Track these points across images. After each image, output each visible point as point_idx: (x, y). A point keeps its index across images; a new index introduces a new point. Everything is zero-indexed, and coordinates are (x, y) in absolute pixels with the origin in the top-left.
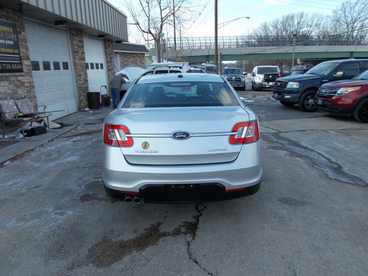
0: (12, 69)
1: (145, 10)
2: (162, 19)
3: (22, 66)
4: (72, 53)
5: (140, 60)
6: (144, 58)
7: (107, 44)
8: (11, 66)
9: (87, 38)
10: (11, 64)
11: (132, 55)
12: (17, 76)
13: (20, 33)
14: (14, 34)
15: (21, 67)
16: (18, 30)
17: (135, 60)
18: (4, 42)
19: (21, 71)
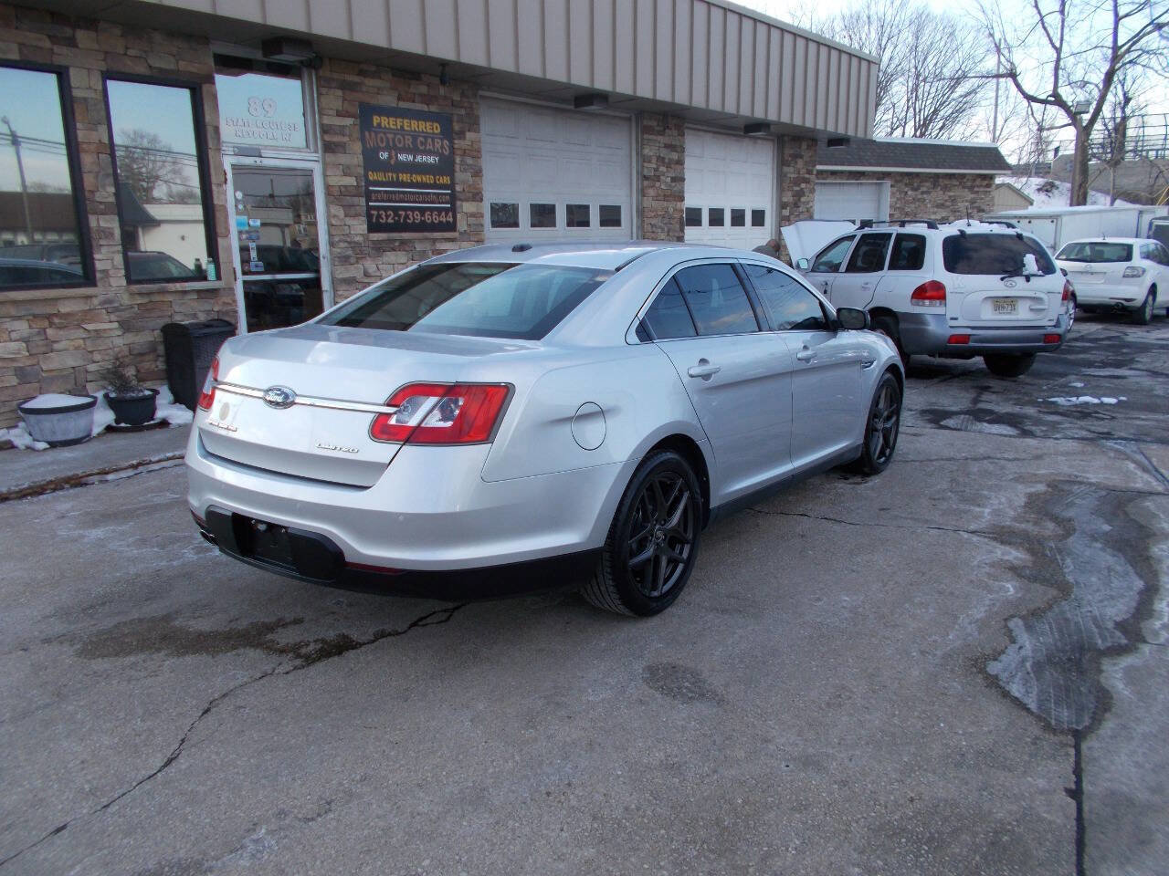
0: (423, 222)
1: (1046, 25)
2: (1115, 48)
3: (455, 217)
4: (638, 179)
5: (970, 196)
6: (989, 189)
7: (788, 151)
8: (423, 215)
9: (711, 135)
10: (422, 211)
11: (941, 180)
12: (434, 241)
13: (461, 135)
14: (442, 140)
15: (451, 220)
16: (456, 127)
17: (950, 197)
18: (411, 158)
19: (451, 227)
